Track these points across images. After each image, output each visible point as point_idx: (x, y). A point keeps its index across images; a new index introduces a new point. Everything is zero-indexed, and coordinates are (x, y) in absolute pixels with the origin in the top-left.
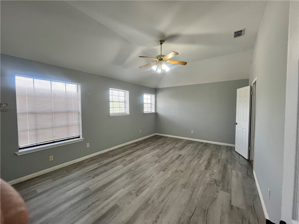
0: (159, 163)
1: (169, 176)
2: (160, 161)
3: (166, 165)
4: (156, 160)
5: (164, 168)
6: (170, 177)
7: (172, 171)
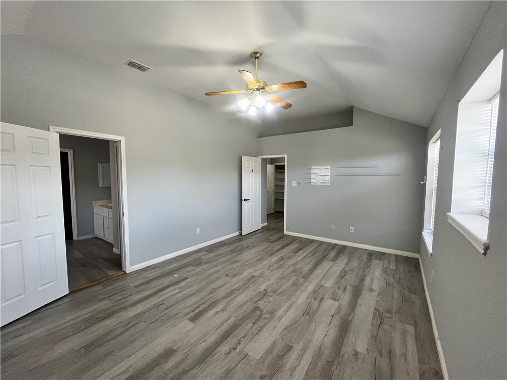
0: (258, 290)
1: (248, 271)
2: (256, 296)
3: (246, 288)
4: (265, 299)
5: (251, 281)
6: (247, 269)
7: (241, 277)
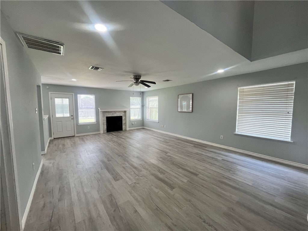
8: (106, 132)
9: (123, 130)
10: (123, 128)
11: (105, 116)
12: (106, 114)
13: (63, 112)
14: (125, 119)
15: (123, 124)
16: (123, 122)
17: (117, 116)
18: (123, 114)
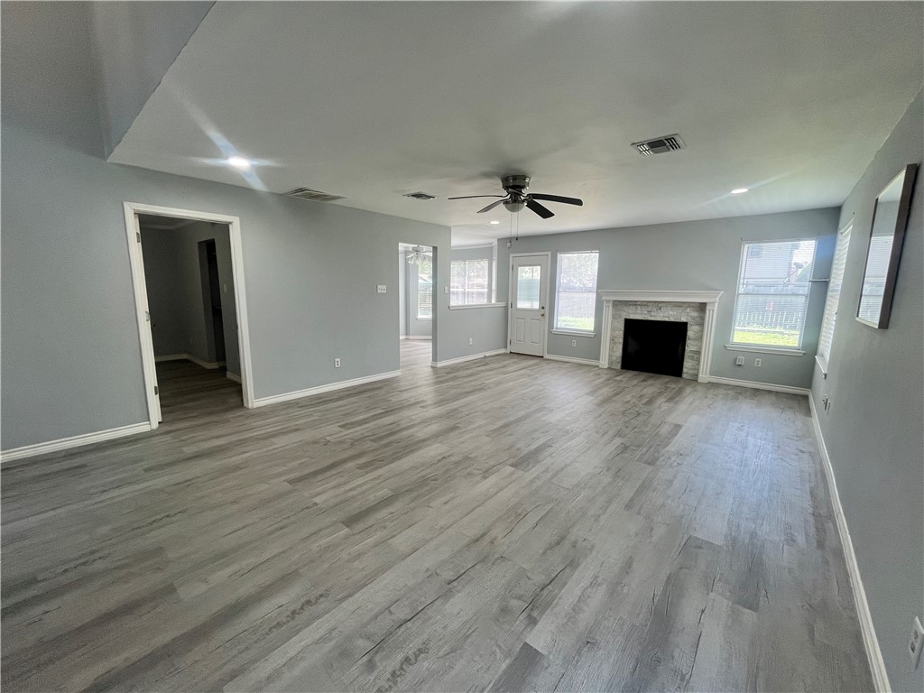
8: (619, 366)
9: (684, 376)
10: (685, 370)
11: (620, 316)
12: (626, 309)
13: (530, 299)
14: (700, 338)
15: (687, 354)
16: (690, 347)
17: (667, 319)
18: (695, 314)
